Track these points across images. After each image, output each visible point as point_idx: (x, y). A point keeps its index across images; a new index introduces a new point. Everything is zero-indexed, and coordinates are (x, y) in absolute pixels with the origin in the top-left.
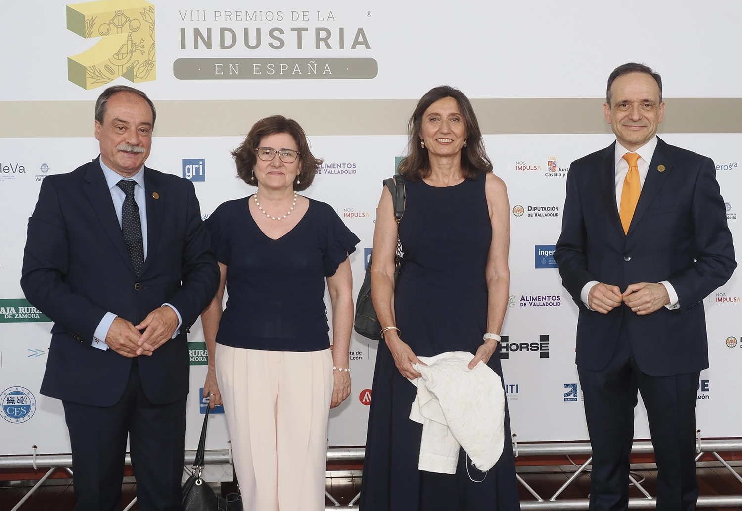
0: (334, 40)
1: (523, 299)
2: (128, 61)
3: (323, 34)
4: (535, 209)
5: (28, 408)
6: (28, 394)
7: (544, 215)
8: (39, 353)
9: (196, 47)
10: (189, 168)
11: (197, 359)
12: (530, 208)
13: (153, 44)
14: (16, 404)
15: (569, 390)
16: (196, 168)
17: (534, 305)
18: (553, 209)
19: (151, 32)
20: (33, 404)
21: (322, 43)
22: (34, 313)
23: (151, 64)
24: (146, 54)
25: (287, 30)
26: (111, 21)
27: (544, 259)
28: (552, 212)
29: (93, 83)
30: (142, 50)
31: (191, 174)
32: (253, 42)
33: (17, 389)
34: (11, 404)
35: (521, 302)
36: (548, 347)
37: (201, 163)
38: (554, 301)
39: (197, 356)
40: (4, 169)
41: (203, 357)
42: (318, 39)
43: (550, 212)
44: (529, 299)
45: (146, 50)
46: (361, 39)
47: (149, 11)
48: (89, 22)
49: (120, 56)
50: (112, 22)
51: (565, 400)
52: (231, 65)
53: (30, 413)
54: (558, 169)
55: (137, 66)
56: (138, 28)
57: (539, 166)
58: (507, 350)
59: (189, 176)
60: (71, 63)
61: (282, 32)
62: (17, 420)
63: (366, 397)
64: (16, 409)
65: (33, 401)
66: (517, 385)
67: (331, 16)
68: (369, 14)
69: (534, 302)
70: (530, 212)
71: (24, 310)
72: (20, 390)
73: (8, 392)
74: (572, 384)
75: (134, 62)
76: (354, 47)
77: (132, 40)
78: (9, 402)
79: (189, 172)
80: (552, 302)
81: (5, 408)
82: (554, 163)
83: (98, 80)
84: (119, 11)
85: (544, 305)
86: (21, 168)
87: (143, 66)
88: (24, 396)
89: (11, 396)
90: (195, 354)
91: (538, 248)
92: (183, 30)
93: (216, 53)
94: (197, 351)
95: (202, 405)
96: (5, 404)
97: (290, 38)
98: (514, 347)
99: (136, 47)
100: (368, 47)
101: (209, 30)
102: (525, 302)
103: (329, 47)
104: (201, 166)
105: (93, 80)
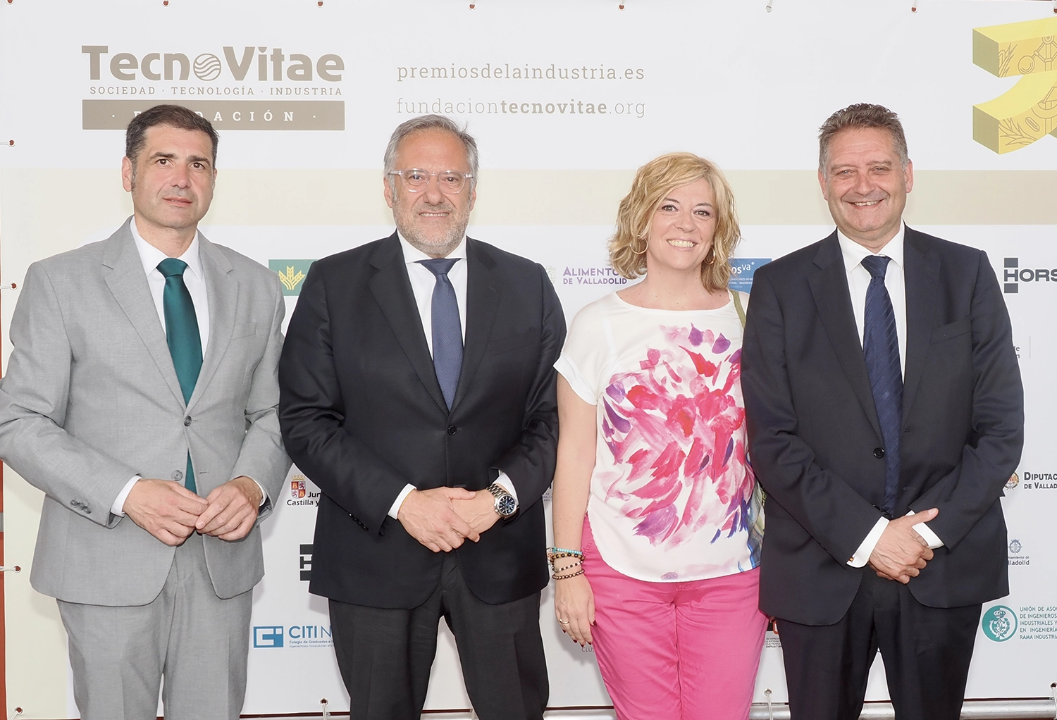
26: (1036, 53)
29: (1009, 144)
48: (1005, 53)
49: (1048, 104)
60: (978, 114)
83: (1015, 139)
105: (1009, 140)
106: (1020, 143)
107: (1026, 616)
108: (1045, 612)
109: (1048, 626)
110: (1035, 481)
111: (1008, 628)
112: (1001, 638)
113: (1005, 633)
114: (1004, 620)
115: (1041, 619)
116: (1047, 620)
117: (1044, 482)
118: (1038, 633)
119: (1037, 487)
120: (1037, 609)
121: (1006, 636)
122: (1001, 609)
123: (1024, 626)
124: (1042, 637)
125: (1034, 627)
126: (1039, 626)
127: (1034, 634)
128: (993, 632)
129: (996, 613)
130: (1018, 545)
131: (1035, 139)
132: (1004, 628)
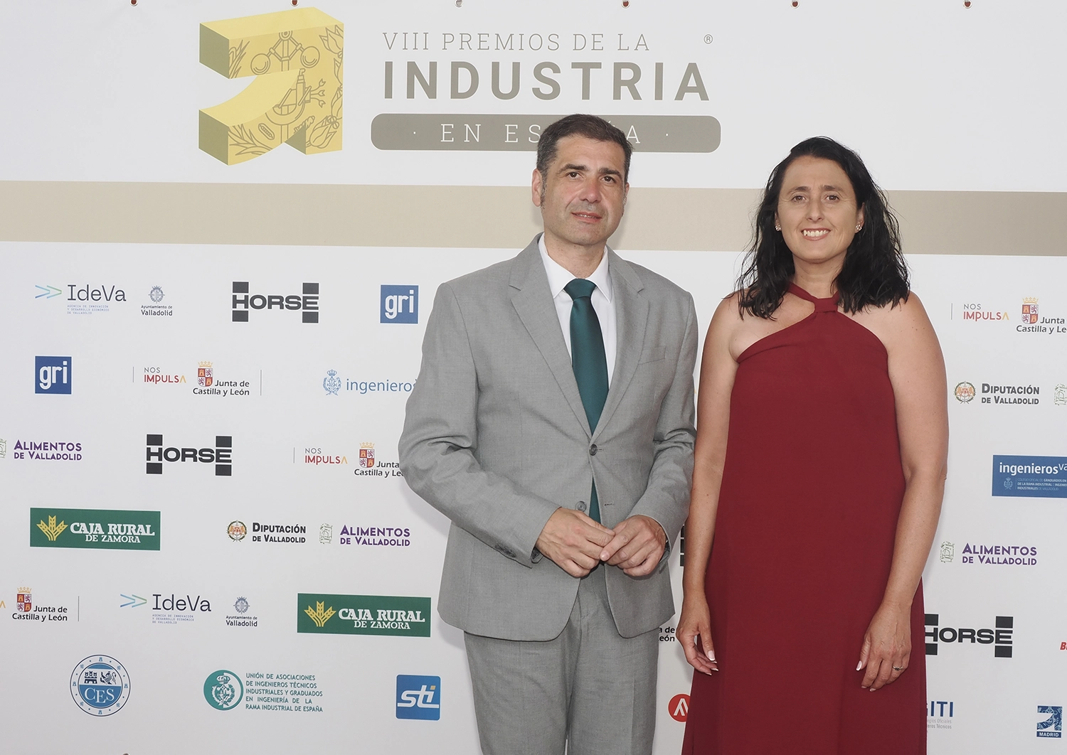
0: (646, 85)
1: (967, 549)
2: (297, 118)
3: (627, 74)
4: (995, 391)
5: (117, 691)
6: (119, 668)
7: (1012, 401)
8: (138, 601)
9: (411, 94)
10: (391, 301)
11: (394, 625)
12: (986, 388)
13: (340, 89)
14: (100, 683)
15: (1046, 717)
16: (403, 300)
17: (988, 561)
18: (1030, 390)
19: (337, 68)
20: (126, 685)
21: (625, 90)
22: (133, 535)
23: (335, 122)
24: (327, 107)
25: (565, 66)
26: (271, 50)
27: (1008, 479)
28: (1026, 396)
29: (239, 154)
30: (320, 98)
31: (394, 310)
32: (506, 86)
33: (101, 658)
34: (91, 683)
35: (964, 555)
36: (1010, 637)
37: (412, 292)
38: (1024, 557)
39: (395, 621)
40: (92, 295)
41: (404, 622)
42: (618, 83)
43: (1023, 396)
44: (978, 550)
45: (328, 99)
46: (692, 83)
47: (335, 33)
48: (236, 51)
49: (285, 109)
50: (273, 52)
51: (1038, 735)
52: (467, 126)
53: (121, 701)
54: (1040, 319)
55: (312, 127)
56: (315, 62)
57: (1006, 314)
58: (935, 640)
59: (391, 314)
60: (205, 121)
61: (556, 69)
62: (100, 711)
63: (679, 707)
64: (98, 691)
65: (125, 681)
66: (951, 703)
67: (642, 42)
68: (708, 38)
69: (987, 556)
70: (986, 396)
71: (117, 529)
72: (106, 661)
73: (86, 663)
74: (1053, 707)
75: (308, 119)
76: (679, 97)
77: (304, 83)
78: (89, 681)
79: (391, 307)
80: (1022, 557)
81: (82, 689)
82: (1034, 309)
83: (247, 148)
84: (286, 33)
85: (1005, 561)
86: (119, 293)
87: (322, 126)
88: (112, 671)
89: (91, 670)
90: (392, 617)
91: (998, 460)
92: (389, 66)
93: (443, 104)
94: (394, 612)
95: (400, 705)
96: (82, 682)
97: (570, 80)
98: (948, 635)
99: (311, 95)
100: (704, 97)
101: (433, 66)
102: (971, 555)
103: (636, 96)
104: (412, 298)
105: (240, 149)
106: (253, 152)
107: (253, 684)
108: (275, 680)
109: (277, 696)
110: (265, 533)
111: (233, 696)
112: (225, 706)
113: (229, 701)
114: (228, 687)
115: (270, 688)
116: (277, 689)
117: (275, 534)
118: (267, 704)
119: (267, 540)
120: (265, 676)
121: (231, 704)
122: (225, 674)
123: (250, 695)
124: (271, 707)
125: (262, 696)
126: (267, 696)
127: (261, 704)
128: (216, 699)
129: (220, 679)
130: (245, 604)
131: (269, 149)
132: (228, 695)
